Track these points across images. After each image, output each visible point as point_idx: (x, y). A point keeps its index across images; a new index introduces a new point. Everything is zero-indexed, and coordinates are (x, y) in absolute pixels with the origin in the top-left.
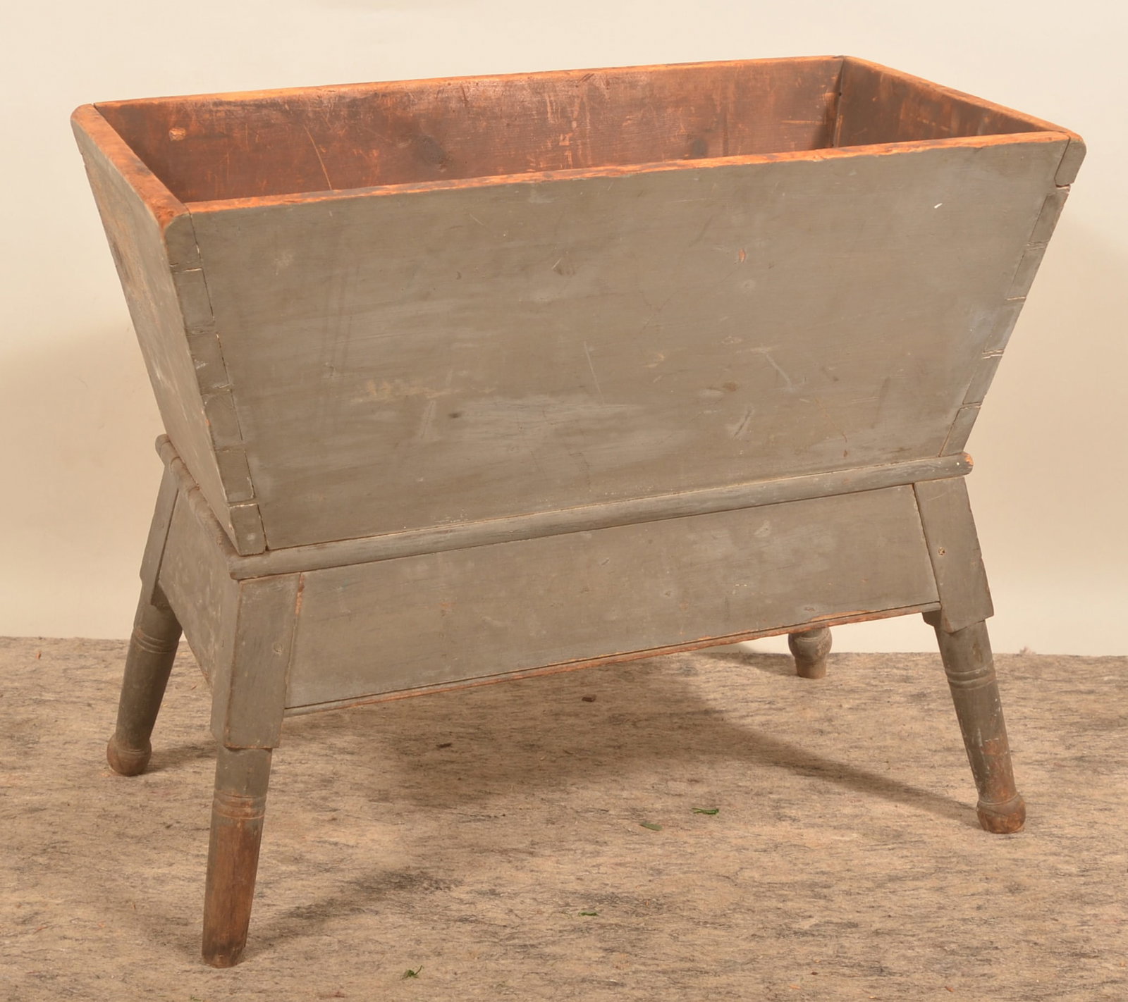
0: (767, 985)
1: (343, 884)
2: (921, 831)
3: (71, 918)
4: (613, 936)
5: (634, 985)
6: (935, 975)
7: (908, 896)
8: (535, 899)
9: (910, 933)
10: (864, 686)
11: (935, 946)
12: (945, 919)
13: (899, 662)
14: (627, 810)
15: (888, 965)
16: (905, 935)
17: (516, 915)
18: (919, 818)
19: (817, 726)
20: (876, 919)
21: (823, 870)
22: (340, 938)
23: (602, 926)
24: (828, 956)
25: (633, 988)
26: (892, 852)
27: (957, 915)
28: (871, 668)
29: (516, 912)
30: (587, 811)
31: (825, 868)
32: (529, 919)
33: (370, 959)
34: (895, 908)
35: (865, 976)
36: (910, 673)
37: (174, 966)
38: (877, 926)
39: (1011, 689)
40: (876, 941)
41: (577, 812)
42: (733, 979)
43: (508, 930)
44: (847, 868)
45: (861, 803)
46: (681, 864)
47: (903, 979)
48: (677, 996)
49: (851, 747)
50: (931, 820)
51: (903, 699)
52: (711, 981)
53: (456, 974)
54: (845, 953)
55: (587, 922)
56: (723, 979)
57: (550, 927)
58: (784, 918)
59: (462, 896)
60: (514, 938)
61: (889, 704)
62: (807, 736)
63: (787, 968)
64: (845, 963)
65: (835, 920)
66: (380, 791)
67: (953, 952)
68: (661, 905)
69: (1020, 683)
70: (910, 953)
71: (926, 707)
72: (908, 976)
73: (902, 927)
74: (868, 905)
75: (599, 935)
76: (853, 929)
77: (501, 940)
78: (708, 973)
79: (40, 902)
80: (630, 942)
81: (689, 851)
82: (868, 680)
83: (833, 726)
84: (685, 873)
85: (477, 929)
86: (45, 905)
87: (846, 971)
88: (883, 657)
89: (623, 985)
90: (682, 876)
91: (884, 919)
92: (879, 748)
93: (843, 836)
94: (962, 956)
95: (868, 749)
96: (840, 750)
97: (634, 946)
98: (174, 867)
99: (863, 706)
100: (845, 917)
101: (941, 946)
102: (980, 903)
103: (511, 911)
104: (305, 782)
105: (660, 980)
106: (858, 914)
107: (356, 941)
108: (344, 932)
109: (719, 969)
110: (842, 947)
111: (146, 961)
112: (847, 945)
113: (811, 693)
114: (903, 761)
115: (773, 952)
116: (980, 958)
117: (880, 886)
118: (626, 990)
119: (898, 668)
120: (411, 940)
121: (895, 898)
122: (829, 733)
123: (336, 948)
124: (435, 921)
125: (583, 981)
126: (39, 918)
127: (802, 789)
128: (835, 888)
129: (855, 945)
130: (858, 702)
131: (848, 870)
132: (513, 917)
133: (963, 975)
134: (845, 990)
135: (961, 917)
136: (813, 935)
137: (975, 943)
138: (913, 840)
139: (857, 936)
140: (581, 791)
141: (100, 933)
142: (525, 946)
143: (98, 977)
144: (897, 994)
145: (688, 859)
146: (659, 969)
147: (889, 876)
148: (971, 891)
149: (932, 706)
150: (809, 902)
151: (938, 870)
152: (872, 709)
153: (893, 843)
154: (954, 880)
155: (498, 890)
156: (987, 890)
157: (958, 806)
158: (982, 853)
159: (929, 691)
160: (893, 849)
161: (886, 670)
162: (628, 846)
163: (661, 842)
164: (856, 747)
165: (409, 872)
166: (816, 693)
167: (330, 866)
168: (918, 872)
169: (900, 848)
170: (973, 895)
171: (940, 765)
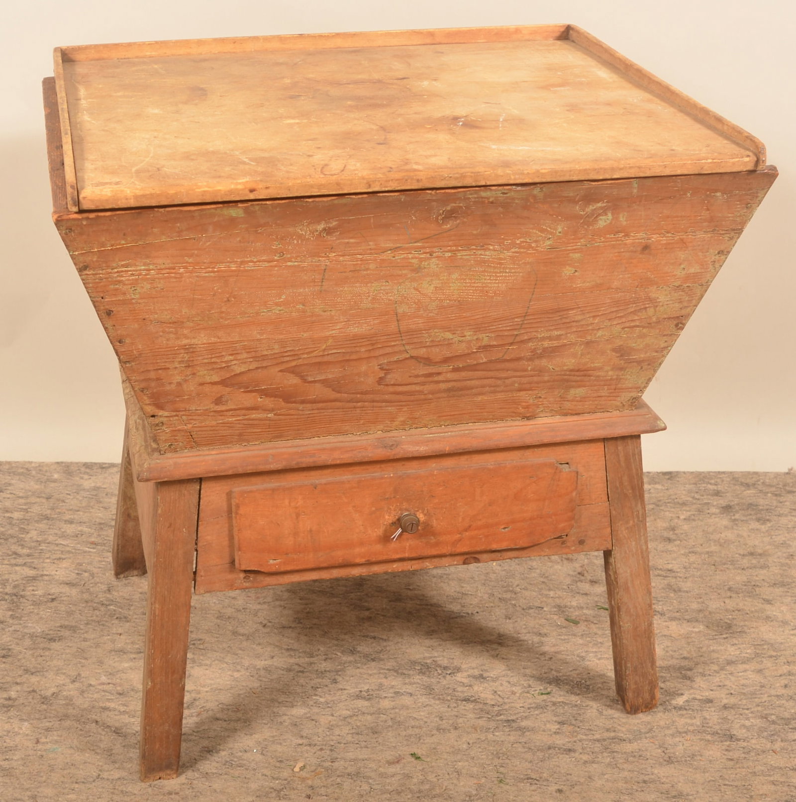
0: (663, 749)
1: (385, 671)
2: (742, 623)
3: (218, 703)
4: (562, 711)
5: (581, 751)
6: (764, 741)
7: (741, 677)
8: (509, 682)
9: (746, 707)
10: (691, 499)
11: (762, 717)
12: (766, 695)
13: (711, 479)
14: (555, 607)
15: (735, 733)
16: (743, 709)
17: (499, 695)
18: (740, 613)
19: (666, 534)
20: (723, 696)
21: (685, 655)
22: (392, 716)
23: (554, 704)
24: (698, 726)
25: (581, 753)
26: (726, 640)
27: (773, 692)
28: (694, 484)
29: (499, 693)
30: (530, 608)
31: (686, 654)
32: (508, 698)
33: (413, 733)
34: (734, 687)
35: (722, 742)
36: (720, 488)
37: (291, 741)
38: (725, 701)
39: (785, 501)
40: (726, 713)
41: (523, 609)
42: (641, 744)
43: (496, 708)
44: (700, 654)
45: (702, 600)
46: (596, 652)
47: (745, 744)
48: (609, 759)
49: (690, 552)
50: (747, 614)
51: (718, 511)
52: (629, 747)
53: (469, 744)
54: (708, 723)
55: (544, 700)
56: (635, 746)
57: (521, 705)
58: (666, 696)
59: (464, 680)
60: (501, 715)
61: (709, 516)
62: (660, 543)
63: (673, 735)
64: (708, 731)
65: (699, 697)
66: (394, 593)
67: (774, 722)
68: (588, 686)
69: (790, 496)
70: (747, 723)
71: (733, 518)
72: (748, 742)
73: (740, 703)
74: (717, 684)
75: (553, 711)
76: (710, 704)
77: (493, 716)
78: (624, 740)
79: (195, 690)
80: (574, 717)
81: (599, 641)
82: (693, 495)
83: (676, 534)
84: (599, 659)
85: (477, 707)
86: (199, 692)
87: (709, 737)
88: (701, 474)
89: (574, 751)
90: (598, 662)
91: (728, 696)
92: (708, 553)
93: (694, 628)
94: (779, 725)
95: (700, 554)
96: (683, 554)
97: (576, 720)
98: (275, 659)
99: (693, 517)
100: (704, 694)
101: (765, 717)
102: (786, 682)
103: (496, 692)
104: (346, 586)
105: (597, 747)
106: (712, 692)
107: (402, 718)
108: (393, 711)
109: (631, 737)
110: (705, 719)
111: (273, 737)
112: (708, 717)
113: (658, 506)
114: (725, 564)
115: (662, 723)
116: (791, 727)
117: (722, 669)
118: (577, 755)
119: (711, 484)
120: (436, 717)
121: (733, 679)
122: (675, 540)
123: (390, 723)
124: (449, 701)
125: (549, 748)
126: (197, 703)
127: (663, 589)
128: (695, 671)
129: (713, 716)
130: (689, 513)
131: (701, 656)
132: (497, 697)
133: (782, 741)
134: (711, 753)
135: (775, 693)
136: (686, 709)
137: (787, 715)
138: (739, 630)
139: (713, 709)
140: (523, 591)
141: (240, 715)
142: (508, 721)
143: (246, 751)
144: (743, 755)
145: (599, 648)
146: (595, 738)
147: (727, 660)
148: (780, 672)
149: (737, 516)
150: (680, 682)
151: (757, 655)
152: (699, 519)
153: (727, 633)
154: (768, 663)
155: (485, 675)
156: (789, 672)
157: (763, 601)
158: (783, 641)
159: (733, 503)
160: (727, 638)
161: (703, 485)
162: (559, 637)
163: (580, 634)
164: (693, 553)
165: (425, 661)
166: (661, 506)
167: (374, 656)
168: (744, 657)
169: (730, 637)
170: (781, 676)
171: (748, 568)
